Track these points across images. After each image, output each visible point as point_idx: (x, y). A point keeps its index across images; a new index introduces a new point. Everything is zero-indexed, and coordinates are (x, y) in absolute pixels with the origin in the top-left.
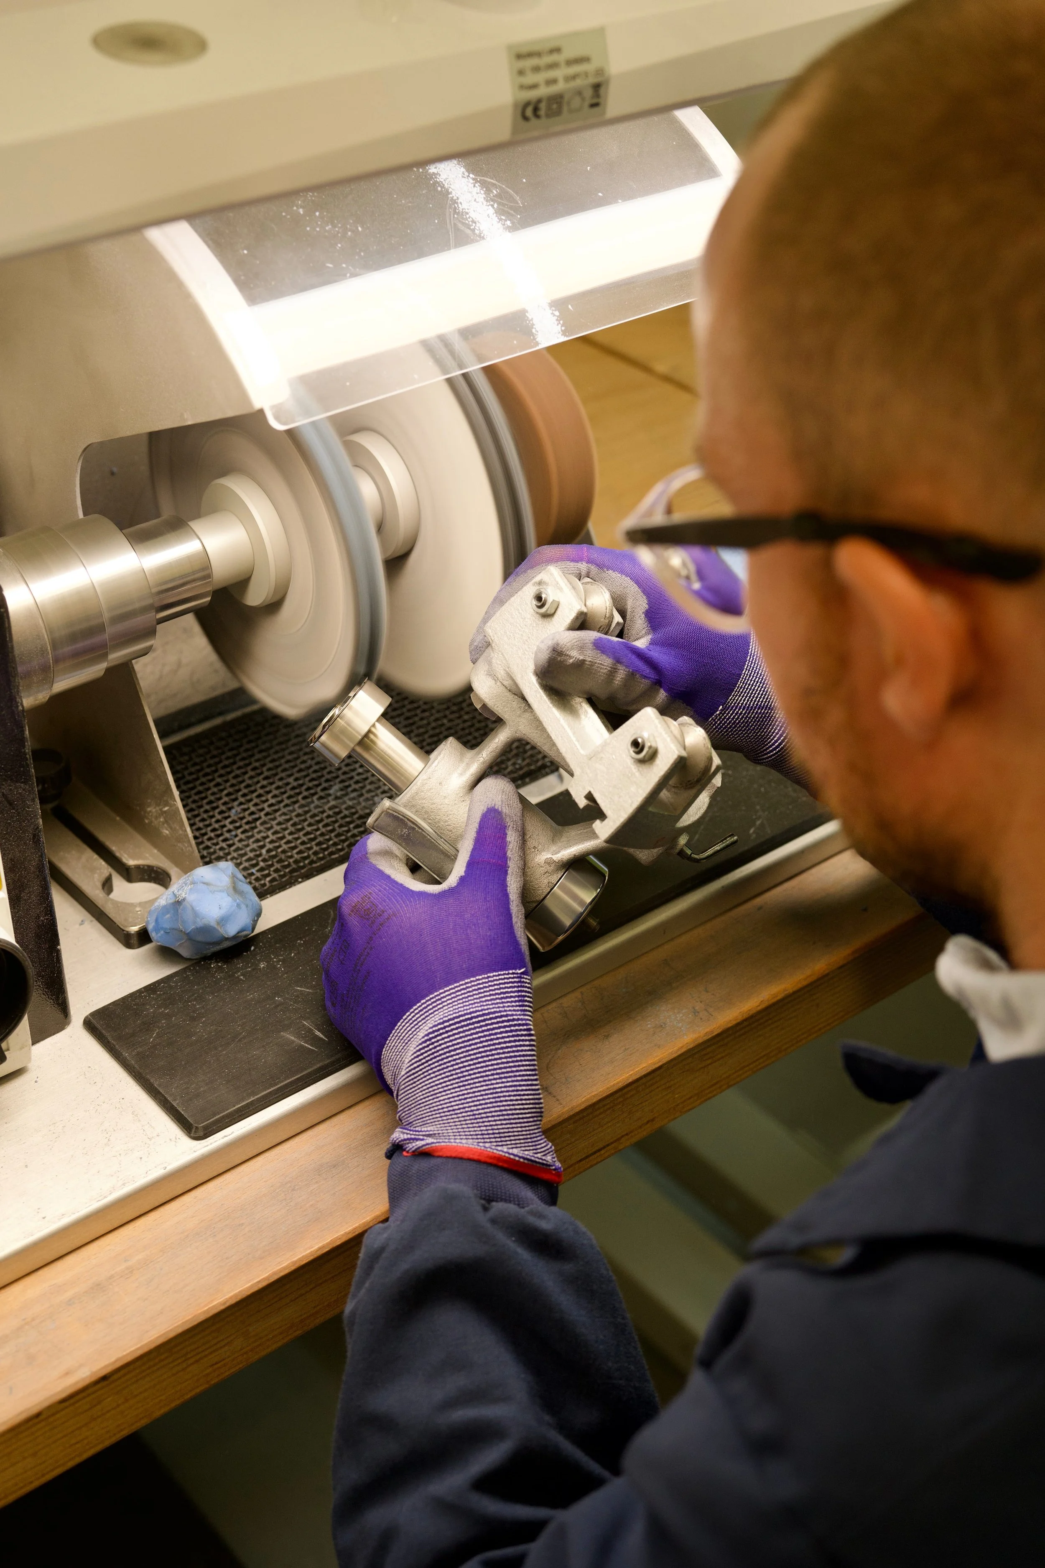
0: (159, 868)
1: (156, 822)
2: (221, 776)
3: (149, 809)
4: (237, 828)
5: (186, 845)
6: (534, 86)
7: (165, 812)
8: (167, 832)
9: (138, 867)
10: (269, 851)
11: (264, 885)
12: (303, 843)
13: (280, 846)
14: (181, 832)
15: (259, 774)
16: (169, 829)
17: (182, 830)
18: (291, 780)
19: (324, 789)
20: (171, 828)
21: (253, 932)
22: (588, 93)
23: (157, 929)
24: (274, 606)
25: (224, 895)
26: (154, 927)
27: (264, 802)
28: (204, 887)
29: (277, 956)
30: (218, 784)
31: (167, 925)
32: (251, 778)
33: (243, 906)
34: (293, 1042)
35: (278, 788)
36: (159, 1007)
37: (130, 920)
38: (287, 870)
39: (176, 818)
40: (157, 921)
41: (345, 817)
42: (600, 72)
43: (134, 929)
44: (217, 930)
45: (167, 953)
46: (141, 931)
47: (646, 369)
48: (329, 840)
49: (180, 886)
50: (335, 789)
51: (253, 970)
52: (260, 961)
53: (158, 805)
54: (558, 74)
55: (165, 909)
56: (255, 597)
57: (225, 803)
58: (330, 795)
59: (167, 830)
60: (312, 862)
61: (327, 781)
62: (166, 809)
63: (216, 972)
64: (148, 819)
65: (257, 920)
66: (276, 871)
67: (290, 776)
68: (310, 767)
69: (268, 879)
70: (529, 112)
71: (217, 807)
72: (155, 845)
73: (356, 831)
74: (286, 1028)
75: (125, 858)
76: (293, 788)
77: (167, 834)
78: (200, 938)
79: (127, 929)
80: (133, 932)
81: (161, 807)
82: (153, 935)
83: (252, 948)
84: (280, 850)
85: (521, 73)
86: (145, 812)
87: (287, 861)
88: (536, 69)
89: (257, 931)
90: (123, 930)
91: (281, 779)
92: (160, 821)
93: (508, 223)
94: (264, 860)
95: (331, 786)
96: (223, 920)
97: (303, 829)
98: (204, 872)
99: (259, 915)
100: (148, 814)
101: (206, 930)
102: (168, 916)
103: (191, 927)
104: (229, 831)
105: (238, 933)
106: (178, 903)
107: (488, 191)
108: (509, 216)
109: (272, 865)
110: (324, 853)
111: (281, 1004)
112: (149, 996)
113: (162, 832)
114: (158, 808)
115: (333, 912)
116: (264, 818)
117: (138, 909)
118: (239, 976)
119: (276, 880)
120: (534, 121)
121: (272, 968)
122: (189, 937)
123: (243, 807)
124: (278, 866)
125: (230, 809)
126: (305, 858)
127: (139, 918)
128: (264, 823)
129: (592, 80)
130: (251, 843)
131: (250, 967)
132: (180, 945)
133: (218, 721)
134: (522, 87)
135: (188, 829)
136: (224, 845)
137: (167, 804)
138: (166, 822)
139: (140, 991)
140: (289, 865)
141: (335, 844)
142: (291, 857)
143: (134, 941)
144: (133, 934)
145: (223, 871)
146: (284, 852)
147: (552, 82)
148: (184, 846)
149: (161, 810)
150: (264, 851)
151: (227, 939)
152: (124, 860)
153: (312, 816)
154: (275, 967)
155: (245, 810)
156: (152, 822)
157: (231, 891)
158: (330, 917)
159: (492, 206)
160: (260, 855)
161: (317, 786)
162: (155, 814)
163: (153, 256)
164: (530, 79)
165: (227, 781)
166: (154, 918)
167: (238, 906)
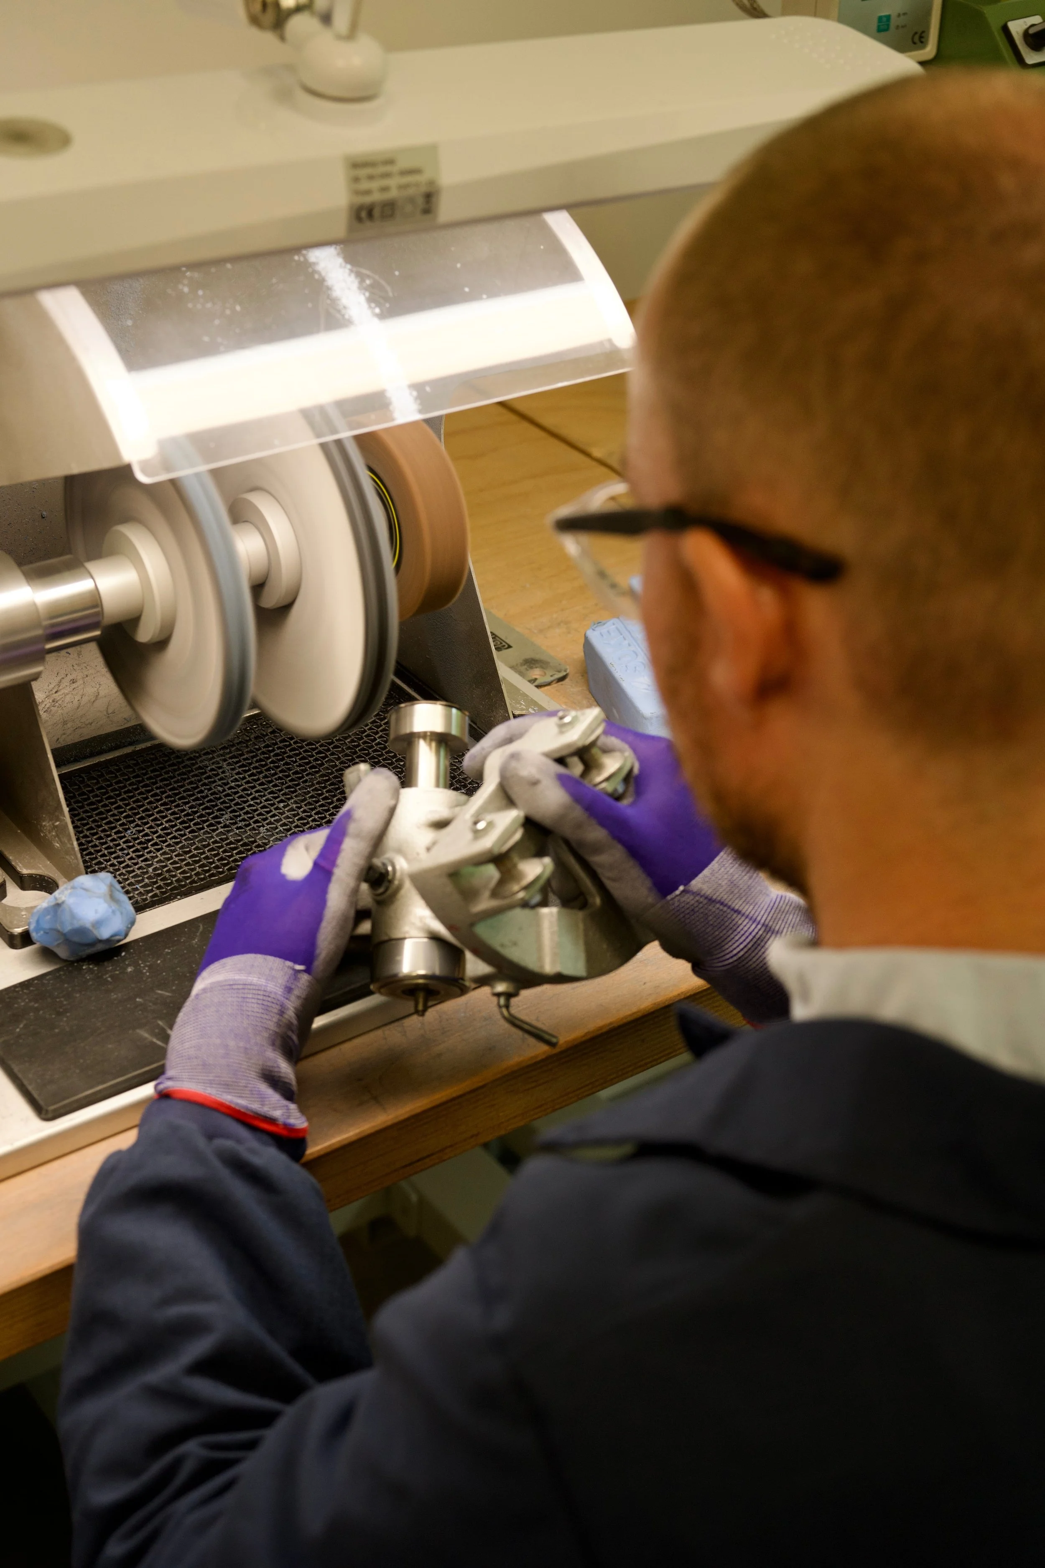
0: (50, 878)
1: (49, 836)
2: (123, 800)
3: (44, 824)
4: (130, 847)
5: (73, 858)
6: (368, 192)
7: (57, 826)
8: (58, 845)
9: (30, 876)
10: (155, 869)
11: (146, 899)
12: (188, 864)
13: (166, 866)
14: (69, 846)
15: (158, 801)
16: (59, 842)
17: (70, 844)
18: (186, 807)
19: (216, 817)
20: (61, 842)
21: (125, 938)
22: (420, 201)
23: (37, 929)
24: (161, 644)
25: (101, 901)
26: (35, 927)
27: (158, 825)
28: (83, 892)
29: (144, 962)
30: (119, 807)
31: (46, 926)
32: (150, 803)
33: (118, 914)
34: (146, 1039)
35: (173, 813)
36: (30, 1001)
37: (15, 922)
38: (169, 888)
39: (65, 833)
40: (38, 922)
41: (231, 843)
42: (431, 183)
43: (18, 930)
44: (92, 932)
45: (47, 954)
46: (24, 933)
47: (588, 455)
48: (211, 863)
49: (63, 894)
50: (226, 818)
51: (120, 973)
52: (129, 965)
53: (51, 820)
54: (393, 182)
55: (46, 911)
56: (145, 634)
57: (123, 824)
58: (220, 823)
59: (58, 843)
60: (193, 882)
61: (220, 810)
62: (57, 823)
63: (86, 973)
64: (42, 832)
65: (131, 928)
66: (159, 888)
67: (186, 803)
68: (207, 796)
69: (150, 895)
70: (364, 214)
71: (115, 827)
72: (49, 858)
73: (237, 857)
74: (141, 1026)
75: (19, 866)
76: (188, 815)
77: (58, 847)
78: (76, 939)
79: (11, 931)
80: (16, 934)
81: (53, 822)
82: (34, 935)
83: (123, 954)
84: (165, 869)
85: (356, 180)
86: (41, 825)
87: (170, 879)
88: (371, 178)
89: (131, 938)
90: (8, 931)
91: (178, 806)
92: (53, 835)
93: (377, 310)
94: (149, 878)
95: (223, 815)
96: (98, 924)
97: (190, 851)
98: (85, 880)
99: (133, 923)
100: (44, 827)
101: (82, 931)
102: (48, 917)
103: (67, 928)
104: (122, 849)
105: (112, 936)
106: (58, 905)
107: (362, 281)
108: (379, 305)
109: (156, 882)
110: (205, 875)
111: (141, 1004)
112: (22, 991)
113: (54, 845)
114: (50, 823)
115: (203, 926)
116: (156, 840)
117: (23, 913)
118: (106, 978)
119: (158, 896)
120: (368, 224)
121: (138, 972)
122: (67, 939)
123: (138, 828)
124: (161, 883)
125: (126, 830)
126: (187, 878)
127: (23, 921)
128: (156, 844)
129: (423, 189)
130: (140, 862)
131: (118, 971)
132: (58, 945)
133: (128, 750)
134: (357, 193)
135: (75, 843)
136: (115, 862)
137: (58, 819)
138: (57, 836)
139: (15, 986)
140: (172, 883)
141: (217, 867)
142: (175, 876)
143: (18, 941)
144: (17, 935)
145: (103, 880)
146: (169, 871)
147: (385, 189)
148: (71, 858)
149: (53, 824)
150: (150, 870)
151: (100, 941)
152: (19, 869)
153: (201, 841)
154: (141, 972)
155: (140, 831)
156: (46, 835)
157: (108, 897)
158: (199, 930)
159: (364, 294)
160: (147, 872)
161: (209, 814)
162: (48, 828)
163: (44, 321)
164: (365, 185)
165: (127, 805)
166: (35, 918)
167: (114, 912)
